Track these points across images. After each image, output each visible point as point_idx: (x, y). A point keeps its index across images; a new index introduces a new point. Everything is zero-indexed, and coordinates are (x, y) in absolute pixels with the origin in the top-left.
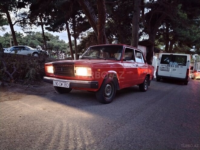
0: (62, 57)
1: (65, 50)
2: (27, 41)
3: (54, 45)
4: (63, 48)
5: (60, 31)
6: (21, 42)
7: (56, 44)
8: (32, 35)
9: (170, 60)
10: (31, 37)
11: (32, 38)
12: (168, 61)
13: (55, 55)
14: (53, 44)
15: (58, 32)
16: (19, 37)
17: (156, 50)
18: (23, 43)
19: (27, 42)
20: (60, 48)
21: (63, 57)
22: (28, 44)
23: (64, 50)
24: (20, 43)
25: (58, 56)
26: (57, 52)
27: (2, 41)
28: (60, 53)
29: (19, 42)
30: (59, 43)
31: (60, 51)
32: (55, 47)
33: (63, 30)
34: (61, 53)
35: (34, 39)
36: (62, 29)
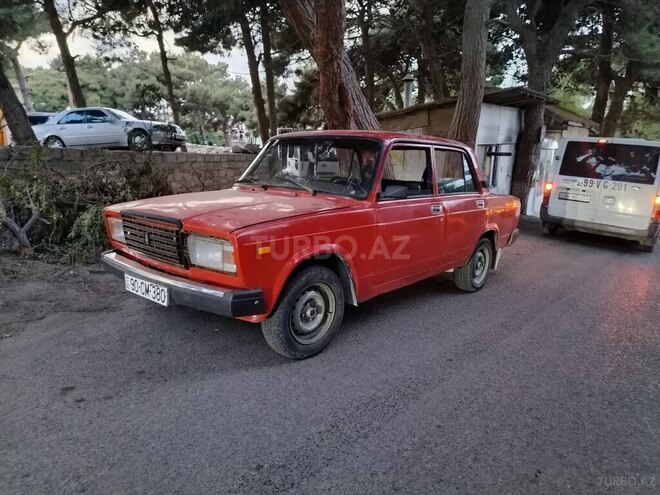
0: (238, 135)
1: (248, 112)
2: (123, 84)
3: (208, 97)
4: (241, 107)
5: (223, 50)
6: (104, 89)
7: (217, 93)
8: (137, 62)
9: (598, 160)
10: (135, 68)
11: (138, 72)
12: (593, 161)
13: (216, 130)
14: (206, 92)
15: (216, 53)
16: (97, 73)
17: (552, 121)
18: (111, 91)
19: (123, 88)
20: (232, 106)
21: (241, 136)
22: (126, 93)
23: (242, 113)
24: (102, 92)
25: (226, 133)
26: (223, 119)
27: (46, 85)
28: (233, 124)
29: (98, 87)
30: (225, 91)
31: (232, 117)
32: (215, 105)
33: (234, 45)
34: (235, 121)
35: (146, 78)
36: (228, 45)
